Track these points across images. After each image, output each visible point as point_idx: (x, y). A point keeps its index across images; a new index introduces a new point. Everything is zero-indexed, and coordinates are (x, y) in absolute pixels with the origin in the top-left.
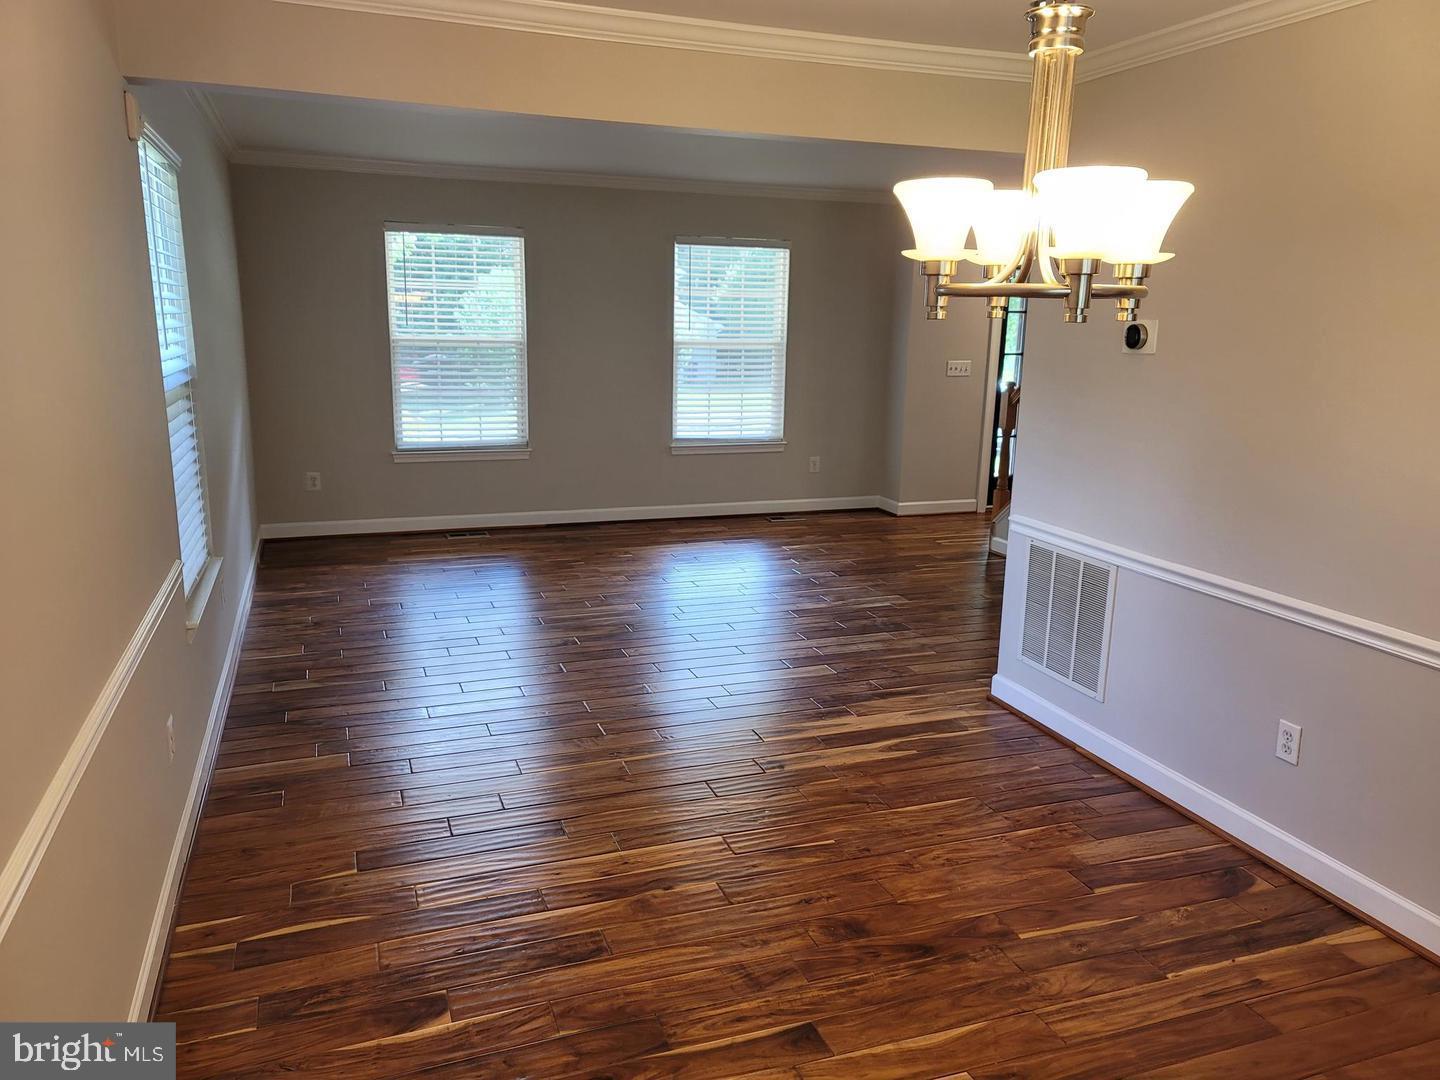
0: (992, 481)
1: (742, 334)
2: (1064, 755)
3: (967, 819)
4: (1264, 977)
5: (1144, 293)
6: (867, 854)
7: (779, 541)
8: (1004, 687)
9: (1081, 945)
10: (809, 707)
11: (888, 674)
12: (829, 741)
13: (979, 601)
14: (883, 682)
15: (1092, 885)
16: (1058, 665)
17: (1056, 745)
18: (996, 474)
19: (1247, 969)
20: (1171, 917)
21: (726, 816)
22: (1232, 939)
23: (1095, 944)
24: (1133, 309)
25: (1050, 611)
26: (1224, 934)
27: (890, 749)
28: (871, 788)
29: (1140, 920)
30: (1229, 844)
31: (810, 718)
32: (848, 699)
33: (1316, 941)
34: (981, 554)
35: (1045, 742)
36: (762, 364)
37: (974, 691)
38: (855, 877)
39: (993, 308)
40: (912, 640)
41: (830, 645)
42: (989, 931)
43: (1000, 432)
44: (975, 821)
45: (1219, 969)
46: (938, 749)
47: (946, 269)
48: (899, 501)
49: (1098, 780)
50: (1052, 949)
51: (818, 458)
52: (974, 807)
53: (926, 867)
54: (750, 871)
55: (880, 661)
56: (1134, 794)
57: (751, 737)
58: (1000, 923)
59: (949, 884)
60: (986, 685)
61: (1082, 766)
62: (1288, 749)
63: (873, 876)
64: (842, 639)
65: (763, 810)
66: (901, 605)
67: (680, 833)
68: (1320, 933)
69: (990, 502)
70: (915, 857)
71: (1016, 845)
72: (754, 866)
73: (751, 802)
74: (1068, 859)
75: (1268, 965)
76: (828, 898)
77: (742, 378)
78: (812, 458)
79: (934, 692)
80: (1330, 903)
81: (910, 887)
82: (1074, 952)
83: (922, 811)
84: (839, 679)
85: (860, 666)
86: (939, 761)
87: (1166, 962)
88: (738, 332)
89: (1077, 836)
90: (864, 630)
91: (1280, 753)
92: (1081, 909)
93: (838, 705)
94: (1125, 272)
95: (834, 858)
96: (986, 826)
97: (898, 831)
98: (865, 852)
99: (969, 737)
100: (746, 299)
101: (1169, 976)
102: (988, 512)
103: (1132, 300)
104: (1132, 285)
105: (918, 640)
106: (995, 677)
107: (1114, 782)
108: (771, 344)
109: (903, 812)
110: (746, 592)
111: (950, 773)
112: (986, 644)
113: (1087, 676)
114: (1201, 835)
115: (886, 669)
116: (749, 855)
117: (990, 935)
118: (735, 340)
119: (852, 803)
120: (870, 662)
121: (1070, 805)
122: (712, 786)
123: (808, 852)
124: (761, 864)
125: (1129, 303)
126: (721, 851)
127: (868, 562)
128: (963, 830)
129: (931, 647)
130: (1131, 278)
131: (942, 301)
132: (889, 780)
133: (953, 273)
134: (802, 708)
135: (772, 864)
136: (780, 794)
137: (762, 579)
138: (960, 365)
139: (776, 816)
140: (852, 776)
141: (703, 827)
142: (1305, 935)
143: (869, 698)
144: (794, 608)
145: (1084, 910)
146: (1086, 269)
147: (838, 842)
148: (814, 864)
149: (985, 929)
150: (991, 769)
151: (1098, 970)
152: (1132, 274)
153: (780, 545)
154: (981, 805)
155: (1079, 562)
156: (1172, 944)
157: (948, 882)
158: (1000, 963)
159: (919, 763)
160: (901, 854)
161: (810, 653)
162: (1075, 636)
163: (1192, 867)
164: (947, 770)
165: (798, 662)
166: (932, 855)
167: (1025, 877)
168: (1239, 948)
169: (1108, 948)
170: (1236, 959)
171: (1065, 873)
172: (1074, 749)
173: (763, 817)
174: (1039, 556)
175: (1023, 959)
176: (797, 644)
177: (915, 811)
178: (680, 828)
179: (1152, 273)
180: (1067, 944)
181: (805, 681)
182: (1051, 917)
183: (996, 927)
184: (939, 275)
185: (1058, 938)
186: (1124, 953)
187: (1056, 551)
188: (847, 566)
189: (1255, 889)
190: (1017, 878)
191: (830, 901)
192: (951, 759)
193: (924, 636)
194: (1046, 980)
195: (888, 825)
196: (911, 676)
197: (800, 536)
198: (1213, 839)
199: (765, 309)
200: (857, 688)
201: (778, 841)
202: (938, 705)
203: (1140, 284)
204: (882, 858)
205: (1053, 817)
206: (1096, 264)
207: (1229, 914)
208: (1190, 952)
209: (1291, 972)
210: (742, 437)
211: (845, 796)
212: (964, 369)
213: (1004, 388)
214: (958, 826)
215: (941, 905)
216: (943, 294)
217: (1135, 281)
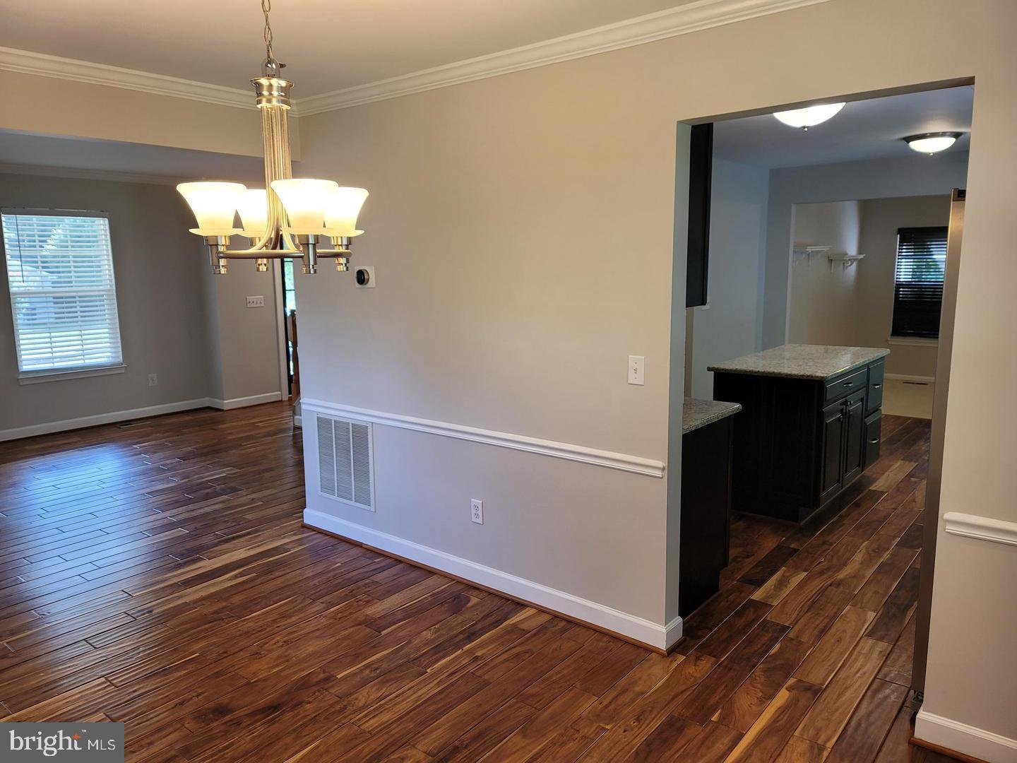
0: (290, 377)
1: (74, 284)
2: (355, 552)
3: (295, 610)
4: (479, 654)
5: (350, 254)
6: (225, 655)
7: (129, 442)
8: (312, 516)
9: (376, 669)
10: (170, 561)
11: (230, 524)
12: (188, 583)
13: (291, 462)
14: (227, 531)
15: (379, 630)
16: (344, 494)
17: (350, 547)
18: (292, 373)
19: (470, 652)
20: (427, 635)
21: (106, 660)
22: (461, 636)
23: (384, 665)
24: (346, 264)
25: (335, 459)
26: (456, 636)
27: (236, 577)
28: (224, 608)
29: (410, 642)
30: (454, 582)
31: (170, 570)
32: (201, 549)
33: (504, 624)
34: (288, 429)
35: (344, 546)
36: (97, 306)
37: (294, 523)
38: (217, 675)
39: (259, 265)
40: (245, 497)
41: (182, 513)
42: (317, 680)
43: (290, 344)
44: (301, 610)
45: (456, 657)
46: (269, 569)
47: (222, 241)
48: (224, 400)
49: (378, 563)
50: (358, 678)
51: (155, 375)
52: (300, 601)
53: (270, 651)
54: (132, 696)
55: (223, 516)
56: (401, 566)
57: (122, 596)
58: (324, 672)
59: (287, 658)
60: (300, 518)
61: (367, 556)
62: (477, 515)
63: (231, 669)
64: (191, 507)
65: (138, 647)
66: (234, 474)
67: (66, 685)
68: (506, 619)
69: (290, 393)
70: (261, 647)
71: (330, 618)
72: (134, 691)
73: (127, 644)
74: (364, 618)
75: (481, 646)
76: (197, 696)
77: (79, 318)
78: (150, 375)
79: (263, 530)
80: (509, 600)
81: (261, 669)
82: (373, 675)
83: (263, 614)
84: (192, 536)
85: (206, 523)
86: (272, 577)
87: (426, 663)
88: (71, 282)
89: (368, 602)
90: (207, 497)
91: (474, 519)
92: (375, 647)
93: (191, 555)
94: (337, 242)
95: (199, 666)
96: (308, 612)
97: (246, 633)
98: (225, 654)
99: (292, 556)
100: (74, 257)
101: (428, 670)
102: (290, 399)
103: (345, 259)
104: (342, 250)
105: (249, 497)
106: (305, 510)
107: (388, 561)
108: (103, 291)
109: (250, 618)
110: (104, 486)
111: (281, 583)
112: (298, 490)
113: (363, 497)
114: (441, 580)
115: (227, 521)
116: (129, 684)
117: (317, 683)
118: (67, 289)
119: (210, 622)
120: (214, 519)
121: (360, 584)
122: (91, 642)
123: (177, 668)
124: (139, 689)
125: (343, 260)
126: (105, 688)
127: (205, 447)
128: (294, 619)
129: (260, 500)
130: (341, 245)
131: (222, 262)
132: (237, 599)
133: (228, 243)
134: (162, 564)
135: (150, 685)
136: (152, 632)
137: (120, 473)
138: (256, 299)
139: (149, 649)
140: (209, 603)
141: (87, 674)
142: (499, 622)
143: (216, 545)
144: (148, 490)
145: (376, 647)
146: (311, 241)
147: (202, 654)
148: (184, 675)
149: (315, 680)
150: (309, 573)
151: (388, 681)
152: (342, 242)
153: (131, 445)
154: (304, 599)
155: (348, 424)
156: (429, 650)
157: (286, 656)
158: (326, 699)
159: (258, 581)
160: (252, 648)
161: (165, 521)
162: (353, 472)
163: (438, 601)
164: (279, 581)
165: (155, 531)
166: (273, 642)
167: (337, 637)
168: (465, 642)
169: (392, 666)
170: (464, 648)
171: (362, 627)
172: (362, 547)
173: (139, 653)
174: (323, 423)
175: (340, 691)
176: (152, 518)
177: (259, 615)
178: (65, 681)
179: (353, 242)
180: (367, 672)
181: (161, 544)
182: (356, 657)
183: (322, 676)
184: (218, 245)
185: (361, 670)
186: (401, 665)
187: (333, 419)
188: (190, 452)
189: (470, 604)
190: (333, 639)
191: (200, 697)
192: (280, 573)
193: (254, 492)
194: (356, 699)
195: (240, 630)
196: (246, 523)
197: (148, 435)
198: (447, 580)
199: (94, 264)
200: (208, 539)
201: (155, 666)
202: (269, 538)
203: (347, 249)
204: (236, 655)
205: (352, 594)
206: (317, 238)
207: (458, 623)
208: (439, 652)
209: (493, 646)
210: (85, 365)
211: (204, 619)
212: (259, 302)
213: (289, 314)
214: (291, 616)
215: (283, 674)
216: (222, 258)
217: (344, 247)
